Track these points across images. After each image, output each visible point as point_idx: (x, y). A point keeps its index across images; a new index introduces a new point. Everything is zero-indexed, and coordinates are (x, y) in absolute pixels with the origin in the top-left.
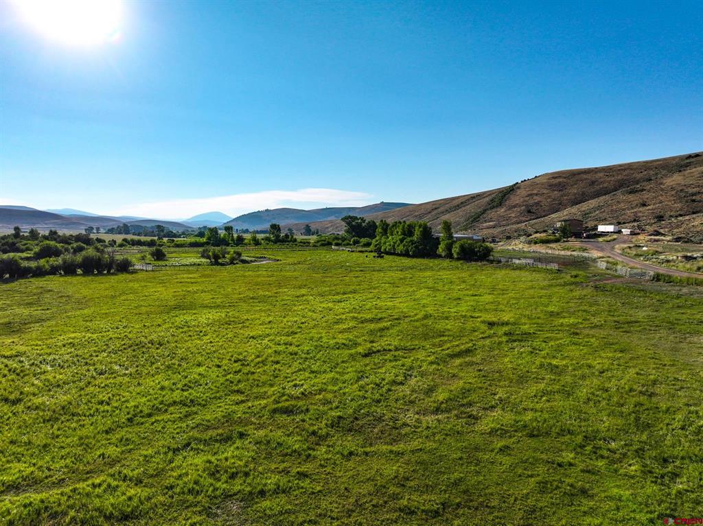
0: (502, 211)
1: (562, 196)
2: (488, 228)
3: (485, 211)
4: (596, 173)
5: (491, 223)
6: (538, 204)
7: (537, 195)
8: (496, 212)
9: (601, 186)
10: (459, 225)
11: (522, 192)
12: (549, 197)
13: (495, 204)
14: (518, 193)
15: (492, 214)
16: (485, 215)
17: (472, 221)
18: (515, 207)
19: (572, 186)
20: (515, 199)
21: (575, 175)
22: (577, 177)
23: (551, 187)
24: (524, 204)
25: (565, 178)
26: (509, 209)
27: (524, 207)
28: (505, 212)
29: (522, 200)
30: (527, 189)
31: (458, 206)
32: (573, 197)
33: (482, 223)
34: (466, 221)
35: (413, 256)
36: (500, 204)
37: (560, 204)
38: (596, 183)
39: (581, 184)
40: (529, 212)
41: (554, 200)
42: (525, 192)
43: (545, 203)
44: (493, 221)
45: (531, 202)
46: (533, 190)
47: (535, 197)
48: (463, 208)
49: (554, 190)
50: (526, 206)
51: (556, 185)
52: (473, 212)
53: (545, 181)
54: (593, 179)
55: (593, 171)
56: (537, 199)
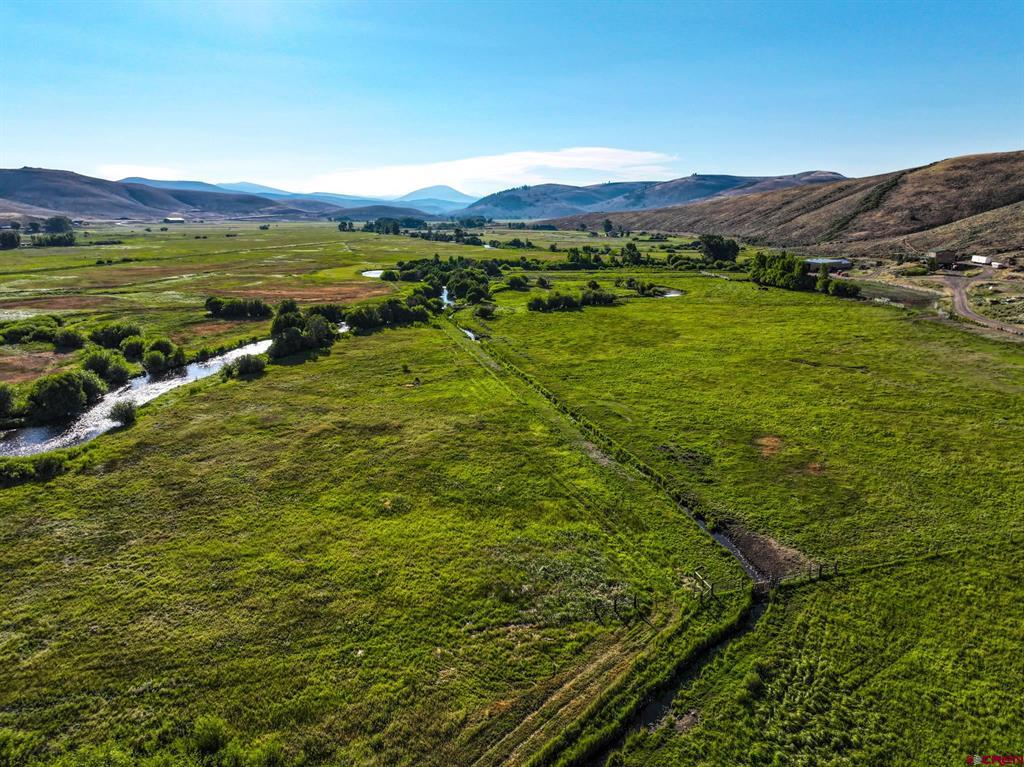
0: (878, 215)
1: (960, 196)
2: (859, 239)
3: (857, 213)
4: (1017, 160)
5: (863, 233)
6: (926, 207)
7: (927, 193)
8: (871, 216)
9: (1017, 183)
10: (821, 231)
11: (908, 189)
12: (943, 197)
13: (870, 204)
14: (903, 189)
15: (865, 219)
16: (855, 221)
17: (838, 229)
18: (895, 210)
19: (977, 181)
20: (897, 199)
21: (985, 164)
22: (987, 168)
23: (949, 182)
24: (909, 206)
25: (970, 168)
26: (888, 213)
27: (907, 212)
28: (882, 217)
29: (906, 200)
30: (916, 185)
31: (820, 201)
32: (975, 198)
33: (851, 232)
34: (830, 227)
35: (793, 290)
36: (877, 205)
37: (956, 208)
38: (1012, 178)
39: (991, 179)
40: (913, 218)
41: (950, 201)
42: (911, 189)
43: (937, 205)
44: (865, 230)
45: (918, 204)
46: (922, 186)
47: (925, 197)
48: (828, 207)
49: (951, 188)
50: (911, 210)
51: (955, 180)
52: (841, 215)
53: (942, 173)
54: (1009, 171)
55: (1013, 157)
56: (927, 199)
